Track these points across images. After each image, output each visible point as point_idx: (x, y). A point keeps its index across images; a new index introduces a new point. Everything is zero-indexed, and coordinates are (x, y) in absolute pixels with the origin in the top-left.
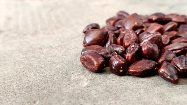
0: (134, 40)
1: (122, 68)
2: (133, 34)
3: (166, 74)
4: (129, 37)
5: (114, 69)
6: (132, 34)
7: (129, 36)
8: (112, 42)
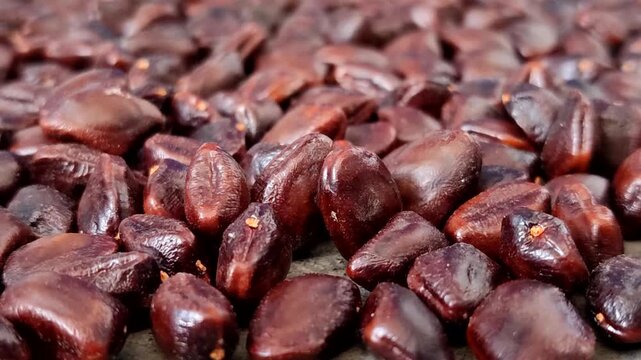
0: (233, 191)
1: (221, 341)
2: (225, 163)
3: (396, 351)
4: (210, 179)
5: (183, 350)
6: (220, 167)
7: (206, 177)
8: (127, 206)
